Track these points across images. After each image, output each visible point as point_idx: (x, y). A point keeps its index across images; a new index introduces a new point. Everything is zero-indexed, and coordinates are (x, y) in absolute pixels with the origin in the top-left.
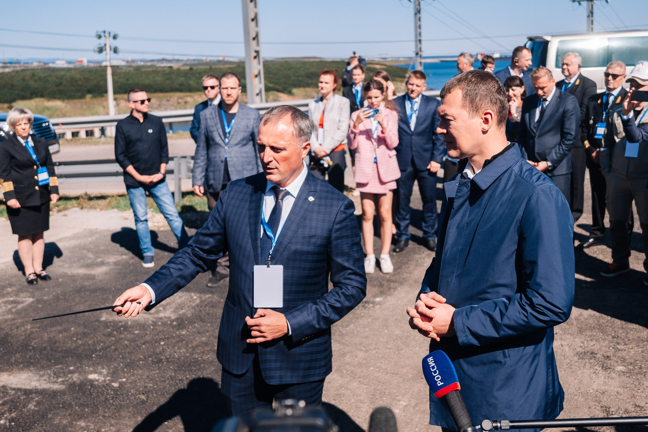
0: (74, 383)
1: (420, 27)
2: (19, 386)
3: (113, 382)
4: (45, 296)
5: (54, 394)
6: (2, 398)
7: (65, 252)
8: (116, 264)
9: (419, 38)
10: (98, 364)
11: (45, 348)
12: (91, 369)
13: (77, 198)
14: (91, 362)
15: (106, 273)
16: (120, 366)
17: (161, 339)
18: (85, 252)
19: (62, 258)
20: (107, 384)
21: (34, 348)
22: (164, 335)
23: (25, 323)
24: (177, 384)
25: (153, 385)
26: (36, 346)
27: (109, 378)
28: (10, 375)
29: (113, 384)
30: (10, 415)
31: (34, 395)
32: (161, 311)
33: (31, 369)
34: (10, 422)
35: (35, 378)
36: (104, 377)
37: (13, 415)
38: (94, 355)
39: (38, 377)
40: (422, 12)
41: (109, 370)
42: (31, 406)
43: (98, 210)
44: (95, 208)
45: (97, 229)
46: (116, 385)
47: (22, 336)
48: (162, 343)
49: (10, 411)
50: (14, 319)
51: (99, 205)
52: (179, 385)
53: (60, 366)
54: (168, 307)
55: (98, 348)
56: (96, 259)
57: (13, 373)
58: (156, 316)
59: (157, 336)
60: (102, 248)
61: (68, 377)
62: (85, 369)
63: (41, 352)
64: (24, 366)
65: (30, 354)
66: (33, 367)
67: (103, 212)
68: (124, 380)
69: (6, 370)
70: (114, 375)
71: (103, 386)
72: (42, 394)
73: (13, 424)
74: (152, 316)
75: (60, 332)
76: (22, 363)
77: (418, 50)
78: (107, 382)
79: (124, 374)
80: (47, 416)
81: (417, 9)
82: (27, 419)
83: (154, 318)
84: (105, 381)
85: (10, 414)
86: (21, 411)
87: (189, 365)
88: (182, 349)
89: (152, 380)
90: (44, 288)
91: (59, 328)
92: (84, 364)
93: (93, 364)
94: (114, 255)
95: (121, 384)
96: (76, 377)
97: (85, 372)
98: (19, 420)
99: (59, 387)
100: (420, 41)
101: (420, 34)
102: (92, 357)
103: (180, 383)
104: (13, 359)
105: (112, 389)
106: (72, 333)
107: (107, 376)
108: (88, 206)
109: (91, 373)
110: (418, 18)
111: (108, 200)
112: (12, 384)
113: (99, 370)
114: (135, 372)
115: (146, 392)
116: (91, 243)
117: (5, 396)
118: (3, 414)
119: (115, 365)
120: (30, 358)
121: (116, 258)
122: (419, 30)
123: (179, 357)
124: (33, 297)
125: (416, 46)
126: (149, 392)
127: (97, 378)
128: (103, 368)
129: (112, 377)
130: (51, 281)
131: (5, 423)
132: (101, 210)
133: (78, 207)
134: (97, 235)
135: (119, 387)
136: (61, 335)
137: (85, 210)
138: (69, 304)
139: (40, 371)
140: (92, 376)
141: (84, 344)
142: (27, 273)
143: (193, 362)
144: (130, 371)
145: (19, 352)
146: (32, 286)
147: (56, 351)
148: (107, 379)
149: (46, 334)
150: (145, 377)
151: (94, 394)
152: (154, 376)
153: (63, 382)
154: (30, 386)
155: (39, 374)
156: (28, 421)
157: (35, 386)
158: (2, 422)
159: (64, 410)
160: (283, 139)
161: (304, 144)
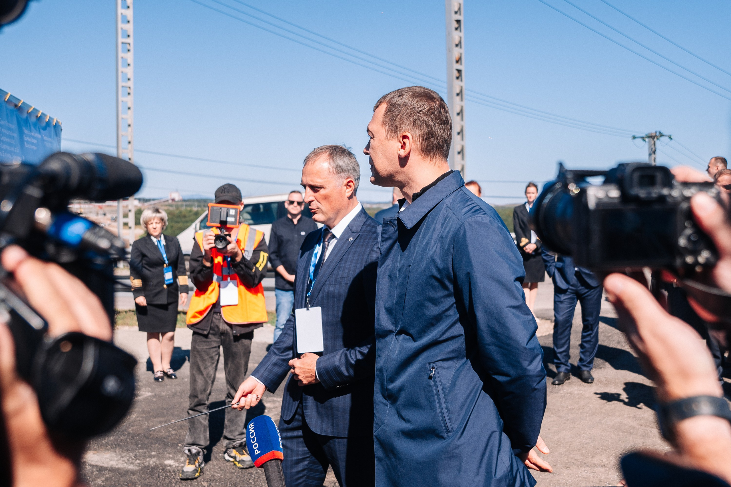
0: (149, 466)
2: (97, 464)
4: (163, 392)
5: (127, 472)
11: (138, 435)
12: (171, 456)
14: (174, 450)
20: (178, 470)
21: (129, 433)
26: (132, 432)
28: (95, 454)
31: (107, 472)
33: (117, 450)
35: (116, 459)
36: (179, 464)
38: (180, 445)
39: (119, 457)
40: (658, 152)
42: (99, 481)
53: (144, 450)
54: (273, 410)
57: (98, 452)
61: (146, 460)
62: (166, 455)
63: (133, 438)
64: (111, 448)
65: (123, 438)
66: (120, 449)
69: (94, 449)
71: (174, 472)
72: (114, 471)
75: (160, 422)
76: (112, 444)
81: (652, 149)
84: (178, 467)
91: (162, 419)
92: (166, 451)
93: (175, 452)
96: (152, 462)
97: (164, 458)
99: (133, 468)
102: (177, 445)
104: (105, 440)
109: (170, 458)
113: (178, 458)
120: (121, 441)
124: (152, 392)
126: (213, 480)
127: (172, 464)
136: (159, 426)
138: (182, 400)
139: (124, 453)
140: (167, 462)
141: (176, 435)
145: (113, 436)
146: (157, 383)
147: (147, 438)
148: (180, 465)
149: (146, 423)
150: (217, 467)
151: (161, 477)
152: (227, 467)
153: (139, 465)
154: (108, 464)
155: (120, 455)
157: (112, 465)
160: (319, 177)
161: (346, 182)
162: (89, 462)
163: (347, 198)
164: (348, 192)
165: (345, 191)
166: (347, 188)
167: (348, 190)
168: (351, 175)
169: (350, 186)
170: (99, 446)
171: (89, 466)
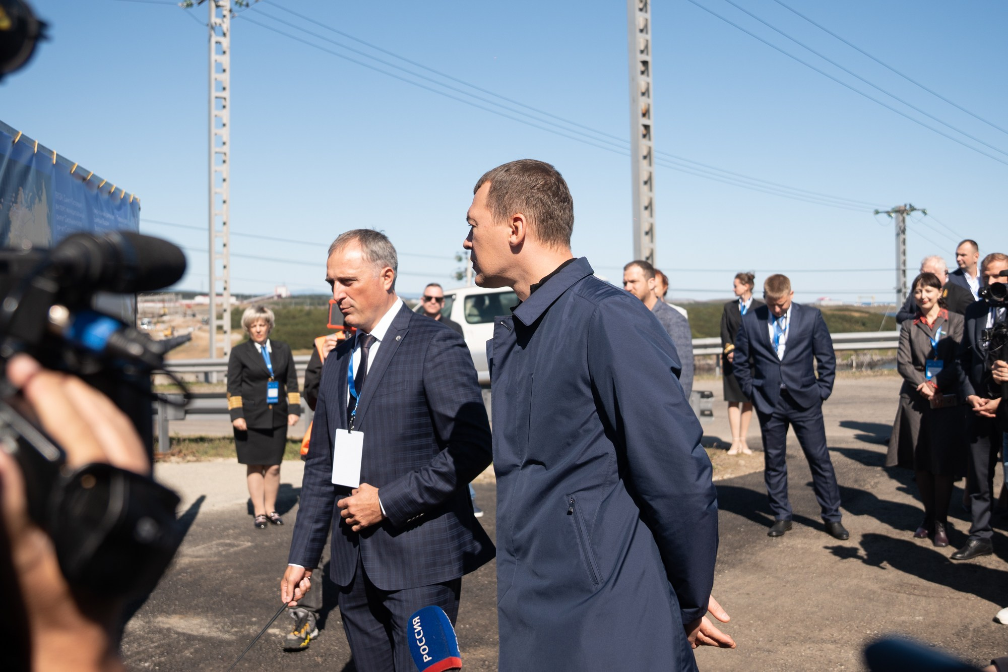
0: (249, 635)
1: (904, 253)
2: (185, 631)
4: (267, 542)
6: (160, 641)
9: (902, 267)
11: (235, 596)
21: (224, 594)
23: (228, 567)
26: (227, 591)
28: (182, 618)
30: (159, 659)
31: (197, 642)
33: (209, 614)
34: (155, 665)
35: (207, 625)
37: (163, 659)
39: (211, 624)
40: (908, 231)
42: (187, 653)
47: (218, 580)
49: (162, 654)
50: (218, 562)
53: (242, 615)
57: (186, 617)
61: (245, 627)
63: (229, 599)
64: (202, 611)
65: (216, 599)
66: (212, 613)
69: (181, 613)
72: (205, 641)
73: (157, 668)
75: (263, 580)
76: (202, 607)
77: (901, 285)
80: (198, 665)
81: (900, 228)
82: (175, 665)
85: (159, 657)
86: (174, 656)
90: (270, 534)
91: (265, 576)
96: (252, 629)
98: (165, 665)
99: (229, 636)
100: (904, 271)
101: (904, 263)
104: (195, 602)
106: (276, 583)
110: (901, 240)
112: (178, 628)
117: (164, 639)
118: (152, 656)
120: (214, 603)
122: (902, 258)
124: (252, 542)
125: (898, 280)
131: (149, 666)
136: (262, 584)
139: (216, 618)
142: (257, 514)
145: (204, 596)
146: (258, 530)
147: (247, 599)
149: (245, 581)
153: (236, 633)
154: (198, 632)
155: (213, 621)
156: (174, 667)
157: (203, 633)
158: (146, 665)
159: (222, 661)
160: (351, 267)
161: (383, 271)
162: (174, 628)
163: (386, 292)
164: (387, 284)
165: (384, 283)
166: (385, 279)
167: (386, 282)
168: (389, 263)
169: (389, 277)
170: (187, 609)
171: (175, 634)
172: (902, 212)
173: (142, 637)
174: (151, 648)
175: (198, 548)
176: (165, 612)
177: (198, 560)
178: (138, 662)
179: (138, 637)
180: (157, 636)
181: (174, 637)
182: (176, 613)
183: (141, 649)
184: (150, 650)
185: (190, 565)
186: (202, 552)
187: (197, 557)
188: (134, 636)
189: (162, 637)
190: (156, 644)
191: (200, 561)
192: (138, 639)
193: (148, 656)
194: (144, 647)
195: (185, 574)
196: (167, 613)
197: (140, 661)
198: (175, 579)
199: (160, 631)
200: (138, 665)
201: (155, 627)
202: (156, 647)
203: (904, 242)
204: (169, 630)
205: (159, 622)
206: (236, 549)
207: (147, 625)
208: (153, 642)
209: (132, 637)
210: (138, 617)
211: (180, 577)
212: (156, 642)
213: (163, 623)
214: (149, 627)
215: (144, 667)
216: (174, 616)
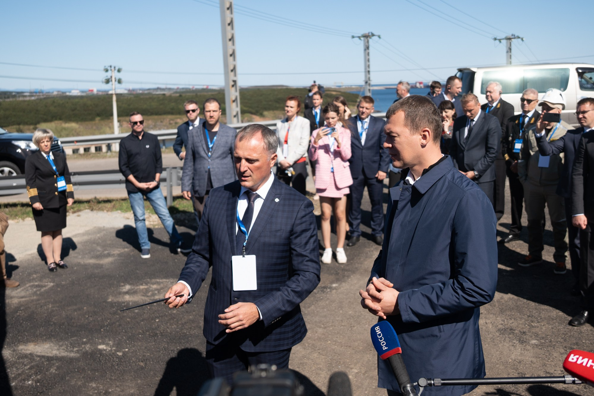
0: (87, 352)
1: (369, 60)
2: (43, 354)
3: (118, 352)
4: (63, 281)
5: (71, 360)
6: (30, 364)
7: (79, 246)
8: (119, 255)
9: (368, 69)
10: (106, 337)
11: (63, 324)
12: (100, 341)
13: (88, 202)
14: (100, 335)
15: (112, 263)
16: (123, 338)
17: (156, 317)
18: (94, 245)
19: (76, 251)
20: (113, 354)
21: (54, 323)
22: (159, 314)
23: (47, 303)
24: (170, 354)
25: (150, 354)
26: (56, 321)
27: (114, 348)
28: (35, 345)
29: (118, 353)
30: (36, 377)
31: (55, 361)
32: (156, 294)
33: (52, 340)
34: (36, 383)
35: (56, 348)
36: (110, 348)
37: (39, 377)
38: (102, 330)
39: (58, 346)
40: (370, 48)
41: (114, 342)
42: (53, 370)
43: (105, 211)
44: (103, 210)
45: (104, 227)
46: (120, 354)
47: (45, 313)
48: (157, 320)
49: (36, 374)
50: (38, 300)
51: (106, 207)
52: (171, 354)
53: (75, 338)
54: (162, 291)
55: (106, 324)
56: (103, 252)
57: (38, 344)
58: (152, 298)
59: (153, 315)
60: (109, 242)
61: (82, 347)
62: (96, 341)
63: (60, 326)
64: (46, 338)
65: (51, 328)
66: (54, 338)
67: (109, 213)
68: (127, 350)
69: (33, 341)
70: (119, 346)
71: (110, 355)
72: (61, 360)
73: (38, 384)
74: (149, 298)
75: (75, 310)
76: (45, 335)
77: (367, 79)
78: (113, 351)
79: (127, 345)
80: (65, 378)
81: (366, 46)
82: (50, 381)
83: (150, 300)
84: (111, 350)
85: (36, 376)
86: (45, 374)
87: (179, 338)
88: (173, 325)
89: (149, 350)
90: (62, 275)
91: (75, 307)
92: (94, 337)
93: (102, 337)
94: (118, 248)
95: (124, 354)
96: (88, 347)
97: (95, 343)
98: (43, 381)
99: (74, 355)
100: (369, 72)
101: (369, 66)
102: (101, 331)
103: (172, 353)
104: (38, 332)
105: (117, 358)
106: (84, 311)
107: (113, 347)
108: (97, 208)
109: (100, 344)
110: (367, 53)
111: (113, 204)
112: (37, 352)
113: (107, 342)
114: (136, 344)
115: (144, 360)
116: (99, 238)
117: (32, 362)
118: (31, 376)
119: (119, 337)
120: (51, 331)
121: (120, 251)
122: (368, 63)
123: (171, 331)
124: (53, 283)
125: (366, 76)
126: (147, 360)
127: (105, 348)
128: (110, 340)
129: (117, 347)
130: (68, 269)
131: (32, 384)
132: (107, 211)
133: (89, 209)
134: (105, 232)
135: (123, 355)
136: (76, 313)
137: (95, 211)
138: (82, 288)
139: (59, 342)
140: (101, 347)
141: (94, 320)
142: (49, 262)
143: (182, 336)
144: (131, 343)
145: (43, 327)
146: (52, 273)
147: (72, 326)
148: (113, 349)
149: (64, 312)
150: (144, 348)
151: (103, 361)
152: (151, 347)
153: (77, 352)
154: (52, 354)
155: (58, 344)
156: (50, 382)
157: (56, 354)
158: (30, 382)
159: (79, 373)
160: (256, 153)
161: (273, 156)
162: (35, 353)
165: (271, 163)
169: (274, 159)
170: (36, 338)
171: (37, 357)
172: (367, 36)
173: (16, 363)
174: (27, 370)
175: (19, 290)
176: (22, 342)
177: (23, 299)
178: (23, 382)
179: (12, 363)
180: (26, 361)
181: (37, 360)
182: (30, 342)
183: (20, 371)
184: (27, 371)
185: (20, 305)
186: (23, 294)
187: (22, 297)
188: (10, 362)
189: (29, 360)
190: (29, 367)
191: (25, 301)
192: (13, 364)
193: (27, 376)
194: (21, 370)
195: (21, 312)
196: (24, 343)
197: (24, 380)
198: (16, 316)
199: (25, 356)
200: (24, 383)
201: (20, 353)
202: (30, 369)
203: (368, 54)
204: (30, 354)
205: (21, 350)
206: (44, 289)
207: (14, 353)
208: (25, 365)
209: (9, 363)
210: (5, 348)
211: (18, 314)
212: (28, 365)
213: (24, 350)
214: (17, 354)
215: (29, 385)
216: (29, 344)
